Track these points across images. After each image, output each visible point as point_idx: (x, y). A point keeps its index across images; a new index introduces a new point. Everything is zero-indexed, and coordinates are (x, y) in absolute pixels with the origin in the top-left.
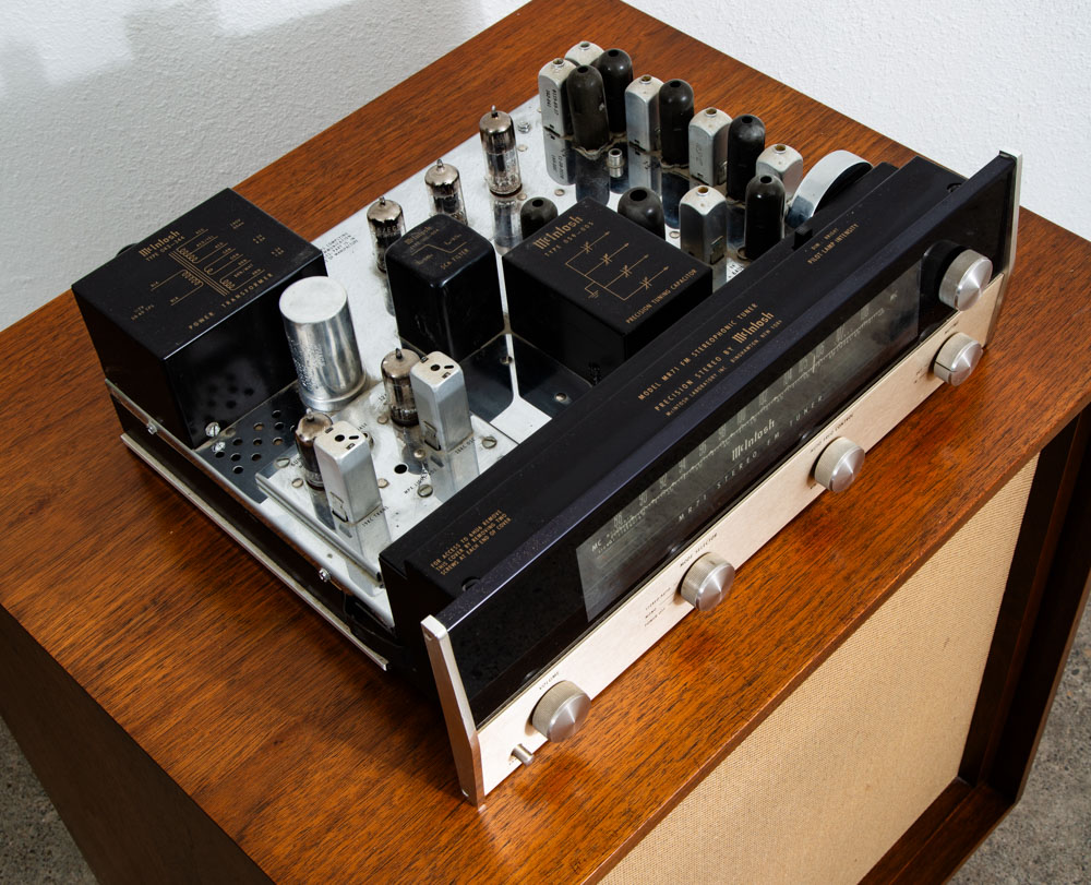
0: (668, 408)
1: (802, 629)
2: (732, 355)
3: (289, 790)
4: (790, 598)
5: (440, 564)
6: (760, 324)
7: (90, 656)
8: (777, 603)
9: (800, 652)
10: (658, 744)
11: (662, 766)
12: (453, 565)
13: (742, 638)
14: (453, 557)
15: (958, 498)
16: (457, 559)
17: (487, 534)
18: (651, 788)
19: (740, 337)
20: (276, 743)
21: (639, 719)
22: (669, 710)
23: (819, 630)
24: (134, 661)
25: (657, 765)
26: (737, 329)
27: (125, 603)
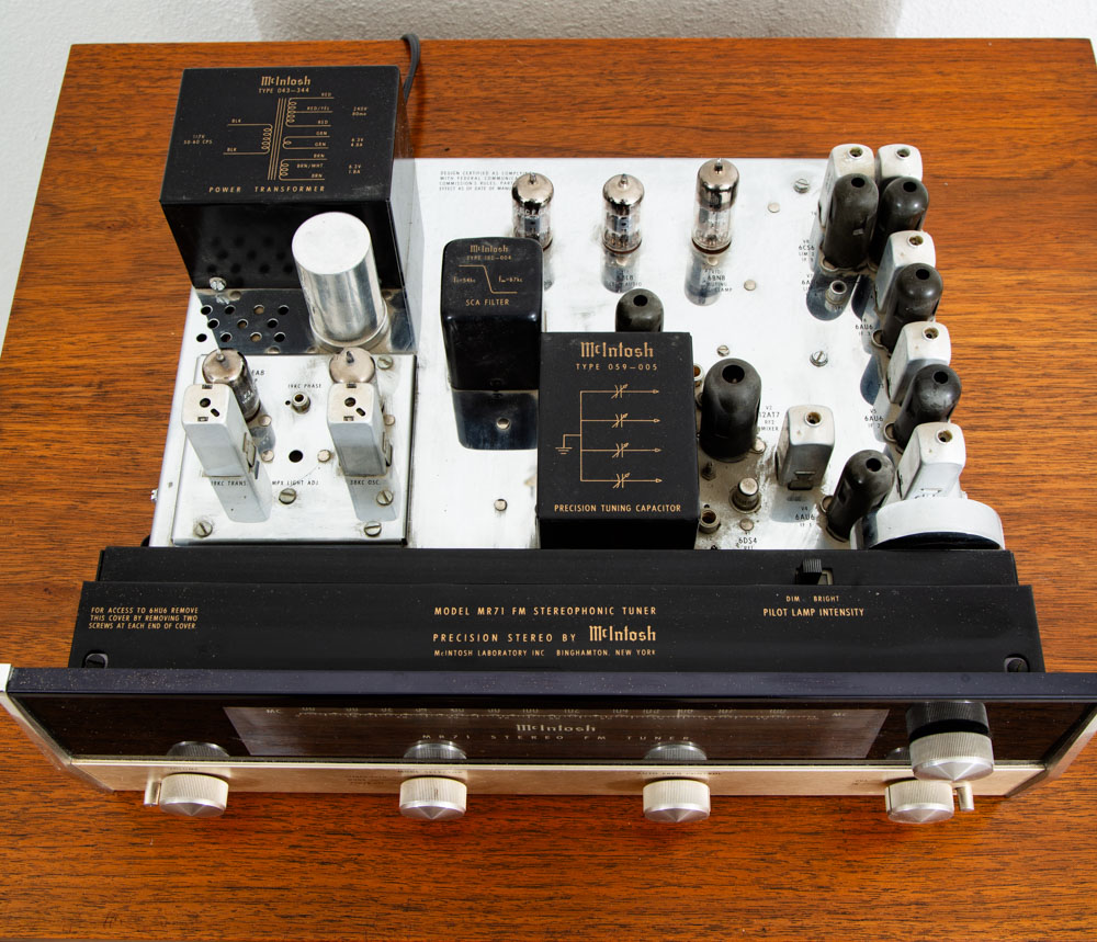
0: (444, 646)
1: (506, 905)
2: (569, 645)
3: (12, 639)
4: (532, 866)
5: (100, 614)
6: (633, 636)
7: (19, 391)
8: (514, 859)
9: (478, 925)
10: (281, 884)
11: (261, 907)
12: (107, 626)
13: (451, 861)
14: (115, 618)
15: (790, 924)
16: (115, 623)
17: (163, 623)
18: (232, 915)
19: (596, 633)
20: (46, 590)
21: (294, 847)
22: (323, 863)
23: (519, 921)
24: (37, 423)
25: (258, 902)
26: (603, 621)
27: (83, 367)
